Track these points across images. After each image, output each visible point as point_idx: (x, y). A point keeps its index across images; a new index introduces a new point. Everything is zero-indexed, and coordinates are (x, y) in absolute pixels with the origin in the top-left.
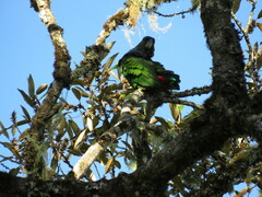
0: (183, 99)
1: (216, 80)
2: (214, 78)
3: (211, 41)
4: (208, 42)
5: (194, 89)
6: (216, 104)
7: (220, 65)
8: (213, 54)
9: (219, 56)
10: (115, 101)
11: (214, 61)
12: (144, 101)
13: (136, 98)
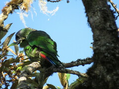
0: (70, 69)
1: (96, 52)
2: (94, 51)
3: (91, 20)
4: (89, 21)
5: (79, 60)
6: (97, 72)
7: (100, 40)
8: (93, 31)
9: (98, 32)
10: (14, 72)
11: (94, 36)
12: (38, 72)
13: (30, 69)
